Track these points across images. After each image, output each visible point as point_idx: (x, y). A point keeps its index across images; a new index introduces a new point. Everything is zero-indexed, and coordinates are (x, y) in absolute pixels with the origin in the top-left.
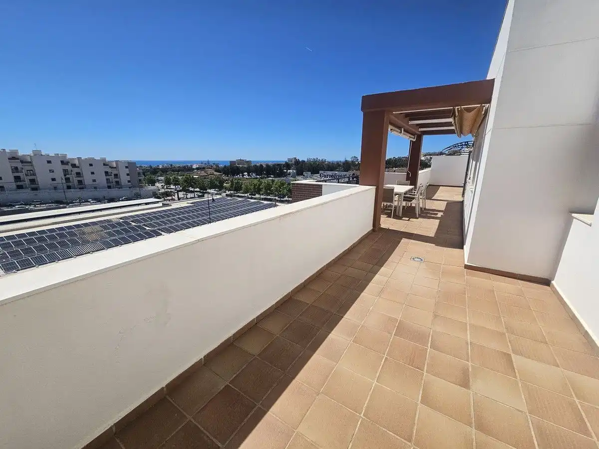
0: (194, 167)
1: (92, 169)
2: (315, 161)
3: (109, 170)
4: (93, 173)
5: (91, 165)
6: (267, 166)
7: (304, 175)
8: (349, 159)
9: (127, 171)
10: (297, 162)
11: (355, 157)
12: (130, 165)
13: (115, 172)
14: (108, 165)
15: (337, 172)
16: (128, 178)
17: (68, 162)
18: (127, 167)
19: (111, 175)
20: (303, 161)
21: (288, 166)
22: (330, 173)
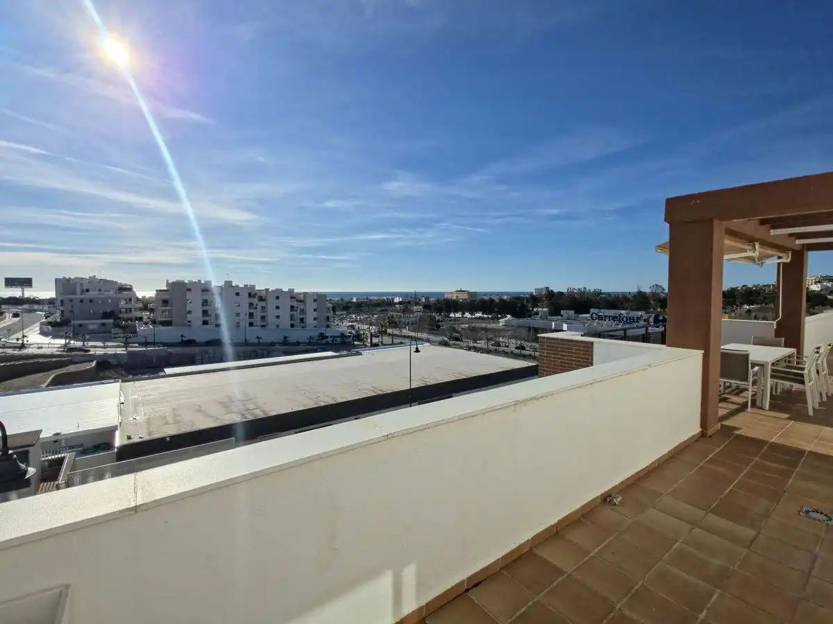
0: (397, 300)
1: (278, 303)
2: (582, 293)
3: (295, 304)
4: (278, 308)
5: (277, 298)
6: (502, 300)
7: (562, 316)
8: (646, 289)
9: (315, 305)
10: (550, 295)
11: (657, 285)
12: (320, 298)
13: (302, 307)
14: (295, 298)
15: (623, 312)
16: (315, 314)
17: (256, 294)
18: (315, 301)
19: (296, 310)
20: (561, 294)
21: (534, 299)
22: (611, 313)
